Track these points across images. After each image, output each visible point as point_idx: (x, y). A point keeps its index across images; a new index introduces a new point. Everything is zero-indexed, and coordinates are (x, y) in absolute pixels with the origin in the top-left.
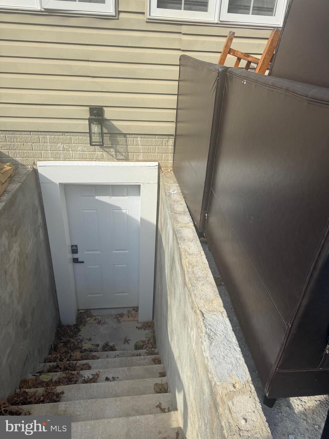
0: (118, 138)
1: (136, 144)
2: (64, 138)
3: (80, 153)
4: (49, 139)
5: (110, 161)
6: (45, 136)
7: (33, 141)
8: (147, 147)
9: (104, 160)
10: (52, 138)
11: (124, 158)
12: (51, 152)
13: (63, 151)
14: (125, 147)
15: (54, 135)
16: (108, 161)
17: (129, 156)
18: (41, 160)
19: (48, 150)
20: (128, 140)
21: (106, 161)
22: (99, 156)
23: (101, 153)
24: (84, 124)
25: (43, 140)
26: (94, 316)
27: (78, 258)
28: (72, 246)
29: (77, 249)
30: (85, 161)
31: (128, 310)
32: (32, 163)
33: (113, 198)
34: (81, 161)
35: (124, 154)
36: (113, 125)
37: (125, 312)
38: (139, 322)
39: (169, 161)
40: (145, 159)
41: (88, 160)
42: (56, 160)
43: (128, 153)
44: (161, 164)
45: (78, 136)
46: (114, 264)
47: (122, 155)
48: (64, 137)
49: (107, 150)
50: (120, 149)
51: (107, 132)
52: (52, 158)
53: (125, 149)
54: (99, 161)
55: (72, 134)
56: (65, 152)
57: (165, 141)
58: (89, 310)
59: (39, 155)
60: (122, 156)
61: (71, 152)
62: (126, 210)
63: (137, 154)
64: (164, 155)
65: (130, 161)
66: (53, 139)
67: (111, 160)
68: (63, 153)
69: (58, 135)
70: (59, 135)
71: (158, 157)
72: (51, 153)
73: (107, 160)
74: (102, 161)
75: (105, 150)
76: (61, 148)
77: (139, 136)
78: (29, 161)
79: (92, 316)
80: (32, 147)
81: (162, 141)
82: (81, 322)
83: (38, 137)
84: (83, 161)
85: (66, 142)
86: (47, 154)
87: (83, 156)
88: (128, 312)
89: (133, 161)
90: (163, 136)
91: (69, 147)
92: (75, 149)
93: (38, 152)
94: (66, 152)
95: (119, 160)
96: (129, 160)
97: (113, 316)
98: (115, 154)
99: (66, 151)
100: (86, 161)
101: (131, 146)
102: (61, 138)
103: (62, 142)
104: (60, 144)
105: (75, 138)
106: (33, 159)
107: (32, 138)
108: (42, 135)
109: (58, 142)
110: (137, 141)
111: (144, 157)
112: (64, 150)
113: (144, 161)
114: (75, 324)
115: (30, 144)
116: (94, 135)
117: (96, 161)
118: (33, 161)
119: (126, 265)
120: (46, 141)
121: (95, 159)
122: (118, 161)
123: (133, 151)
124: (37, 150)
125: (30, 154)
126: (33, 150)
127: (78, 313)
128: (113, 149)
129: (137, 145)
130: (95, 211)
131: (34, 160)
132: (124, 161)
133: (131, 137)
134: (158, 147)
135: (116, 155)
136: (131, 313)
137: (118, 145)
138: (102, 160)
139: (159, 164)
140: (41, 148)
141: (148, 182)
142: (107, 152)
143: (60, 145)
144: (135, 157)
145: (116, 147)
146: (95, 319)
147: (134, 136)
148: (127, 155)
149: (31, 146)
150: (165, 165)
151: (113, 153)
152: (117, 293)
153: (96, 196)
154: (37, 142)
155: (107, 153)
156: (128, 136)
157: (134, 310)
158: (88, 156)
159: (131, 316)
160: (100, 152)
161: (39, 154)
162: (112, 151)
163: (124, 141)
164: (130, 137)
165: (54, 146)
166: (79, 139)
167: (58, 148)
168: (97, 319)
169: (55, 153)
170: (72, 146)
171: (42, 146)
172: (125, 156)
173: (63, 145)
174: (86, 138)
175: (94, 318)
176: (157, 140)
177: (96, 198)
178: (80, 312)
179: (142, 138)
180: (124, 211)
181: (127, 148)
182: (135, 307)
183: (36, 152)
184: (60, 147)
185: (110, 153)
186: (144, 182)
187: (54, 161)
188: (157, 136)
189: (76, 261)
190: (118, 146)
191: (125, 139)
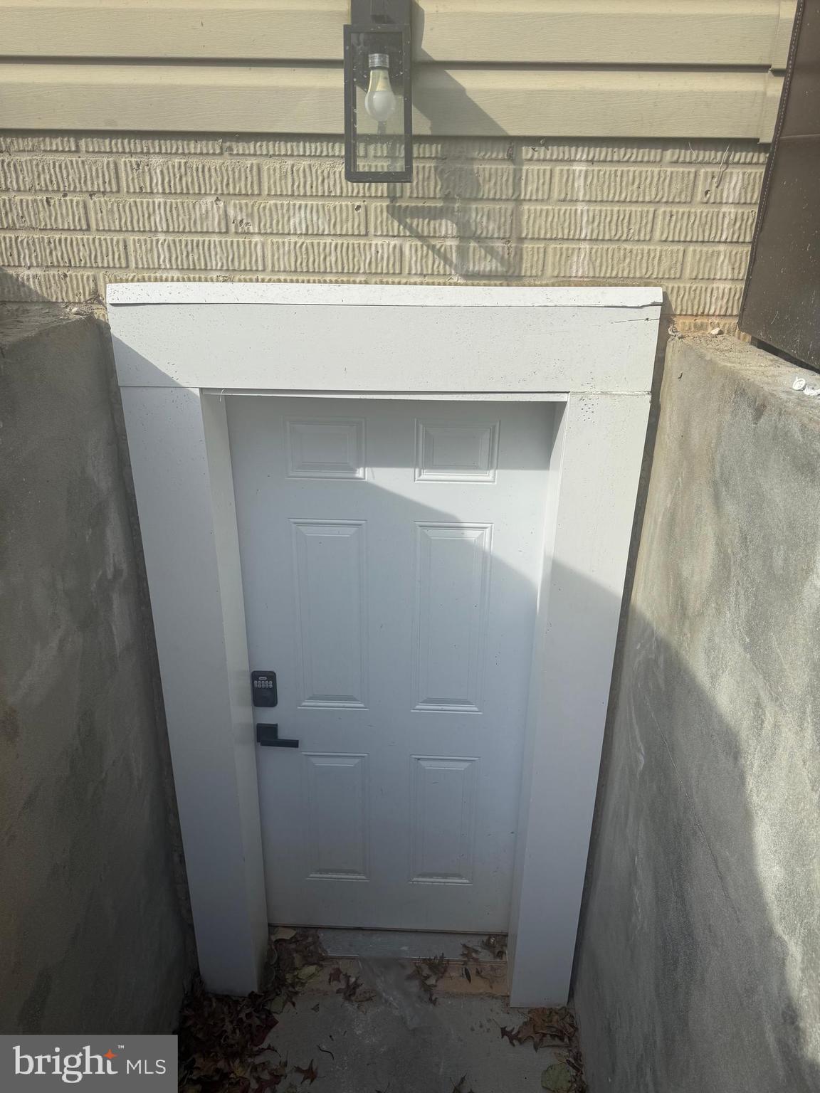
0: (475, 167)
1: (563, 196)
2: (230, 169)
3: (296, 243)
4: (162, 172)
5: (433, 284)
6: (144, 159)
7: (89, 183)
8: (616, 209)
9: (404, 281)
10: (174, 166)
11: (499, 269)
12: (171, 238)
13: (220, 233)
14: (509, 212)
15: (183, 154)
16: (421, 284)
17: (521, 258)
18: (124, 277)
19: (156, 231)
20: (524, 174)
21: (415, 284)
22: (382, 258)
23: (392, 243)
24: (322, 90)
25: (133, 179)
26: (332, 958)
27: (277, 725)
28: (255, 676)
29: (273, 690)
30: (320, 282)
31: (465, 946)
32: (87, 293)
33: (428, 475)
34: (303, 282)
35: (499, 245)
36: (462, 91)
37: (452, 951)
38: (512, 1004)
39: (715, 285)
40: (598, 270)
41: (334, 279)
42: (189, 280)
43: (521, 240)
44: (673, 298)
45: (292, 155)
46: (419, 759)
47: (491, 251)
48: (228, 161)
49: (422, 225)
50: (484, 224)
51: (429, 132)
52: (171, 269)
53: (509, 222)
54: (382, 283)
55: (264, 147)
56: (229, 240)
57: (706, 179)
58: (313, 931)
59: (116, 257)
60: (489, 258)
61: (256, 239)
62: (478, 533)
63: (565, 246)
64: (695, 251)
65: (526, 281)
66: (178, 176)
67: (436, 281)
68: (220, 242)
69: (201, 154)
70: (208, 154)
71: (666, 264)
72: (169, 246)
73: (418, 280)
74: (393, 283)
75: (411, 228)
76: (214, 223)
77: (581, 153)
78: (75, 282)
79: (324, 959)
80: (86, 213)
81: (692, 176)
82: (280, 982)
83: (112, 166)
84: (309, 282)
85: (234, 189)
86: (151, 249)
87: (311, 260)
88: (463, 955)
89: (541, 286)
90: (702, 153)
91: (247, 215)
92: (274, 222)
93: (112, 240)
94: (235, 240)
95: (473, 278)
96: (519, 277)
97: (403, 967)
98: (458, 247)
99: (236, 233)
100: (325, 282)
101: (539, 208)
102: (213, 168)
103: (219, 192)
104: (210, 199)
105: (278, 166)
106: (90, 273)
107: (87, 167)
108: (131, 154)
109: (200, 190)
110: (569, 178)
111: (598, 263)
112: (227, 232)
113: (595, 282)
114: (256, 990)
115: (75, 200)
116: (366, 150)
117: (366, 283)
118: (92, 285)
119: (467, 764)
120: (148, 184)
121: (365, 273)
122: (469, 282)
123: (543, 232)
124: (110, 230)
125: (79, 251)
126: (89, 229)
127: (270, 939)
128: (453, 222)
129: (564, 200)
130: (353, 530)
131: (95, 280)
132: (498, 282)
133: (538, 160)
134: (668, 209)
135: (462, 252)
136: (476, 960)
137: (476, 200)
138: (397, 280)
139: (665, 295)
140: (123, 221)
141: (605, 389)
142: (420, 237)
143: (209, 204)
144: (554, 264)
145: (465, 211)
146: (336, 975)
147: (555, 152)
148: (513, 251)
149: (82, 210)
150: (696, 302)
151: (449, 243)
152: (424, 875)
153: (359, 467)
154: (108, 189)
155: (419, 243)
156: (526, 152)
157: (488, 945)
158: (333, 260)
159: (478, 973)
160: (387, 241)
161: (115, 249)
162: (443, 233)
163: (507, 180)
164: (536, 157)
165: (181, 212)
166: (298, 170)
167: (198, 222)
168: (341, 976)
169: (186, 245)
170: (264, 208)
171: (131, 211)
172: (503, 258)
173: (221, 204)
174: (327, 164)
175: (328, 970)
176: (669, 170)
177: (357, 475)
178: (280, 937)
179: (592, 162)
180: (471, 535)
181: (516, 216)
182: (490, 935)
183: (105, 239)
184: (210, 215)
185: (433, 242)
186: (587, 388)
187: (181, 284)
188: (668, 154)
189: (267, 736)
190: (474, 206)
191: (512, 167)
